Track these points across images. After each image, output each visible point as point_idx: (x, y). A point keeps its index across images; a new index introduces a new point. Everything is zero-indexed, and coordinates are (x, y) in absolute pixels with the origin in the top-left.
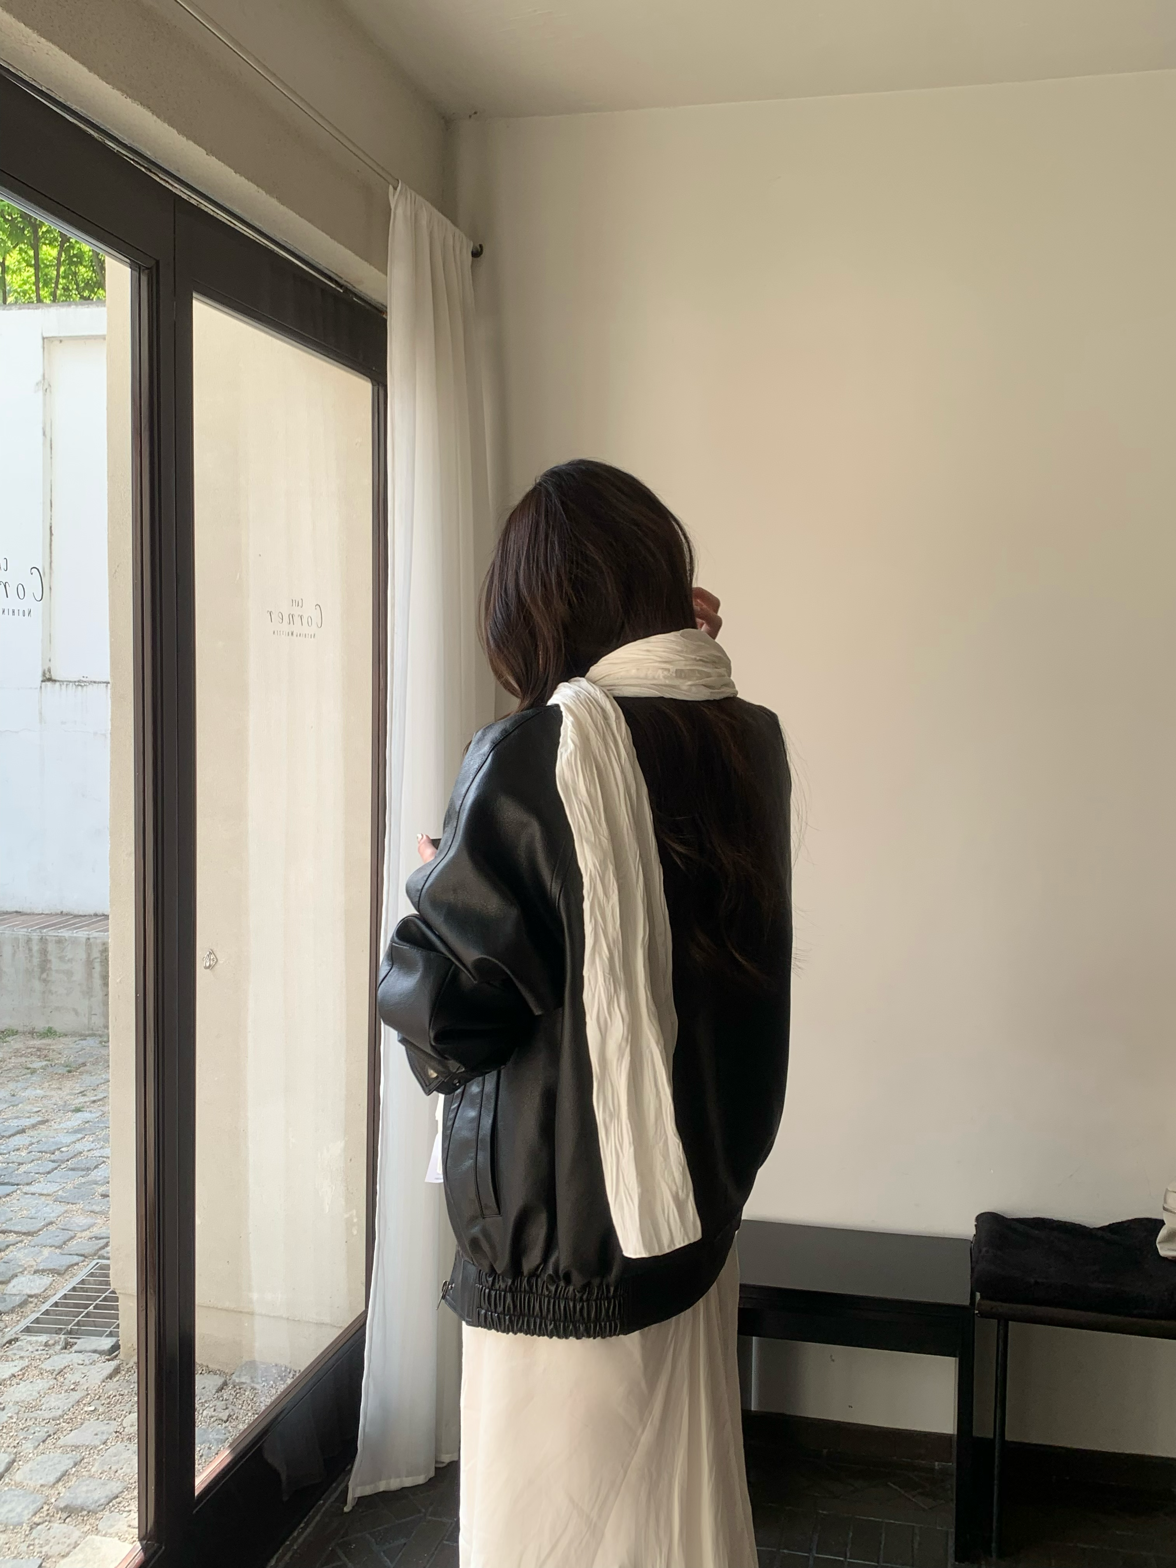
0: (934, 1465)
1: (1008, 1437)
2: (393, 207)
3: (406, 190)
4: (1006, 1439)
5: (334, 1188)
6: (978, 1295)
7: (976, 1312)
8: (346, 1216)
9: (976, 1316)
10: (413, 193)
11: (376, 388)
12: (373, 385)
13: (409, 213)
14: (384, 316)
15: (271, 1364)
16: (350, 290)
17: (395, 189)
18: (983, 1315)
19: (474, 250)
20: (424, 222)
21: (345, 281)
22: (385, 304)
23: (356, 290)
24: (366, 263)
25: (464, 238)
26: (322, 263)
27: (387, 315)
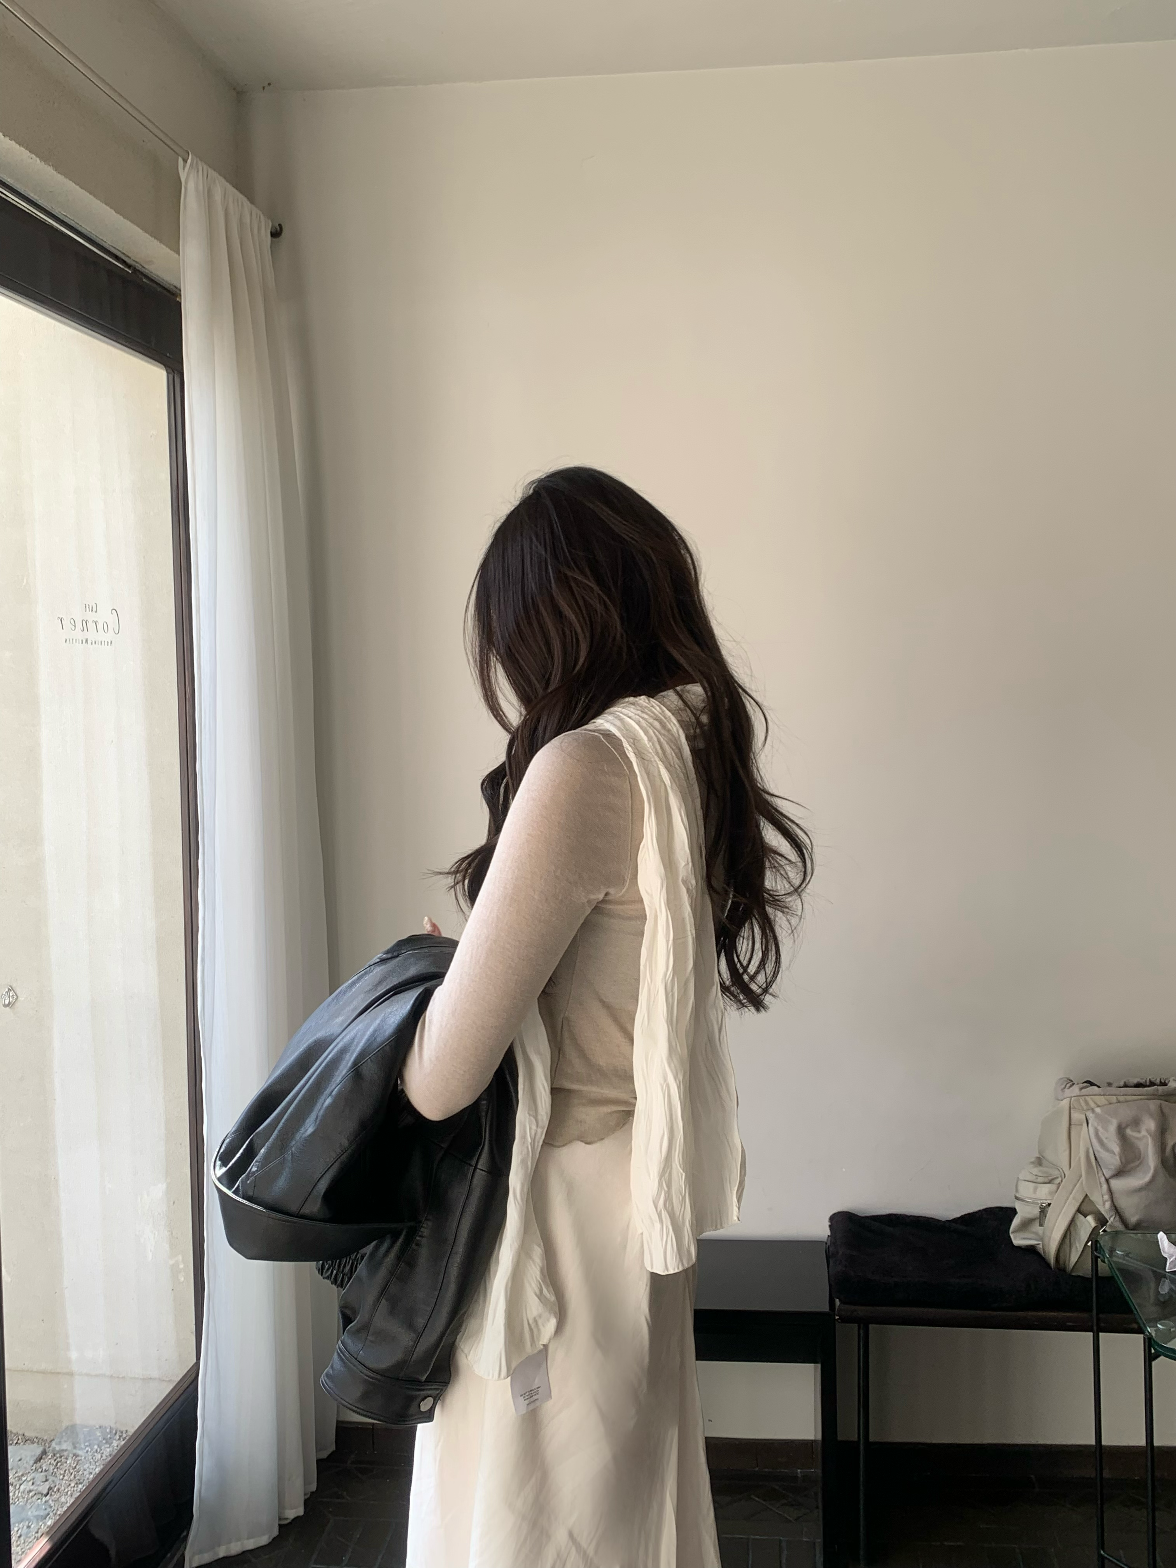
0: (797, 1473)
1: (872, 1439)
2: (183, 180)
3: (197, 163)
4: (870, 1440)
5: (157, 1233)
6: (837, 1301)
7: (837, 1317)
8: (171, 1262)
9: (837, 1322)
10: (205, 167)
11: (171, 376)
12: (168, 373)
13: (201, 188)
14: (178, 299)
15: (95, 1426)
16: (138, 270)
17: (185, 161)
18: (844, 1320)
19: (272, 231)
20: (218, 196)
21: (134, 261)
22: (179, 287)
23: (147, 271)
24: (156, 241)
25: (262, 216)
26: (108, 241)
27: (181, 298)
